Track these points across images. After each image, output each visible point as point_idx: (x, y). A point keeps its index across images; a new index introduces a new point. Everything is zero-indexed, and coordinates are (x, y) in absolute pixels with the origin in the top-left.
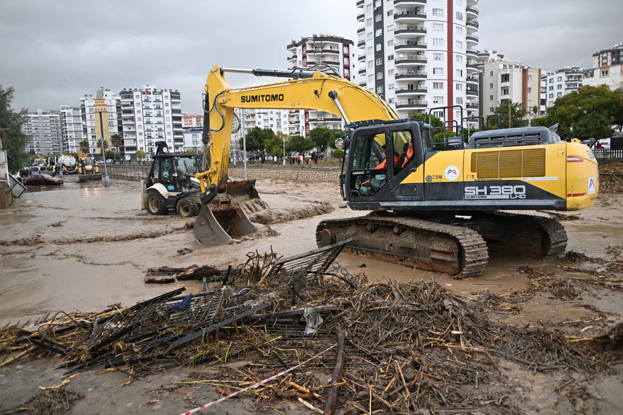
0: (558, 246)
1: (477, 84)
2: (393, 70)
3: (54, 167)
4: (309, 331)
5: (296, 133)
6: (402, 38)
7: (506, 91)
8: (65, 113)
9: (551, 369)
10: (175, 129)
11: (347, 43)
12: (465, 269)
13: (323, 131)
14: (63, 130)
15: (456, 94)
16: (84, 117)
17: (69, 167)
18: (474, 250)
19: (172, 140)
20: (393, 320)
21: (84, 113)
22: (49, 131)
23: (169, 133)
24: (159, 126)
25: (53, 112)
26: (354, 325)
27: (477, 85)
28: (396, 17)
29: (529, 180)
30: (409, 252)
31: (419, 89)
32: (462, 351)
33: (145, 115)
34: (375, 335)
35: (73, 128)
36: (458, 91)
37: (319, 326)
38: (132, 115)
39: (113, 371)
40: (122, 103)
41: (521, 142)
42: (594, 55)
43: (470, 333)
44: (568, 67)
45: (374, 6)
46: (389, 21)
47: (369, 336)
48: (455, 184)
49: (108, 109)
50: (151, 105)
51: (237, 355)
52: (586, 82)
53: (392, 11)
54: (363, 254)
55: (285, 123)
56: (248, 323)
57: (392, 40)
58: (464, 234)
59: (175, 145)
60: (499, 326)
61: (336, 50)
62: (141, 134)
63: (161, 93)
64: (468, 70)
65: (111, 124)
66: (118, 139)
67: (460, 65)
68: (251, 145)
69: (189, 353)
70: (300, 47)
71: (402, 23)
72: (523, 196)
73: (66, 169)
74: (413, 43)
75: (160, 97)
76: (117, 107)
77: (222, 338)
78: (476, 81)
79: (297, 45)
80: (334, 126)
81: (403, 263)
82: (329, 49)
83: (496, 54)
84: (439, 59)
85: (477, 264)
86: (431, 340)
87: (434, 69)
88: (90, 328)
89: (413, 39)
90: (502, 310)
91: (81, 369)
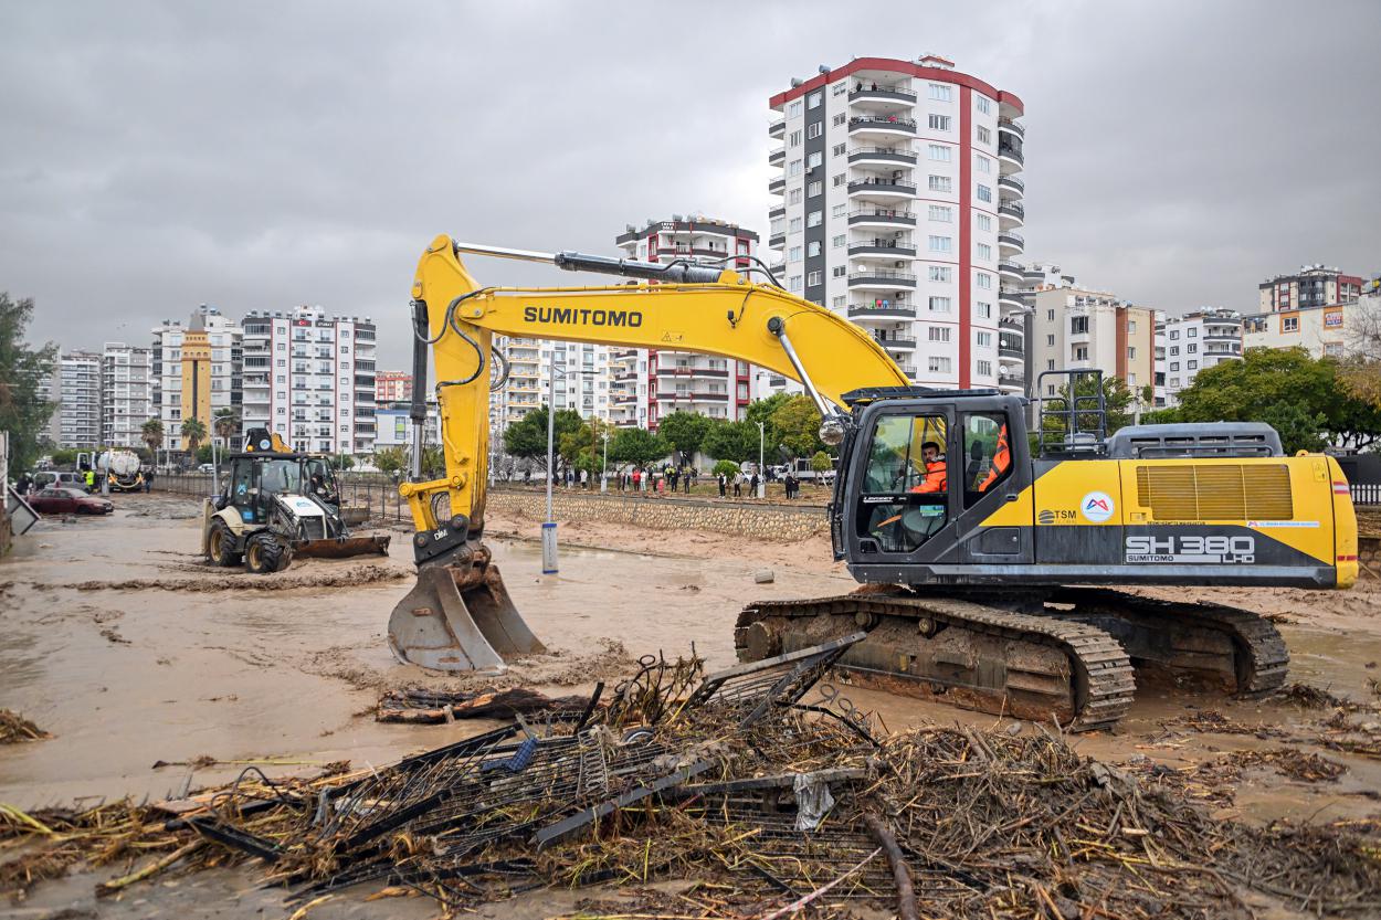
0: (1270, 672)
1: (1022, 334)
2: (843, 298)
3: (90, 475)
4: (805, 824)
5: (629, 422)
6: (864, 232)
7: (1081, 352)
8: (113, 358)
9: (1352, 908)
10: (359, 404)
11: (745, 238)
12: (1088, 712)
13: (691, 419)
14: (103, 395)
15: (978, 353)
16: (157, 370)
17: (124, 476)
18: (1106, 672)
19: (351, 428)
20: (995, 800)
21: (158, 361)
22: (74, 398)
23: (345, 412)
24: (325, 396)
25: (85, 355)
26: (905, 814)
27: (1021, 338)
28: (852, 188)
29: (1261, 526)
30: (956, 675)
31: (899, 339)
32: (1154, 870)
33: (294, 370)
34: (961, 833)
35: (127, 392)
36: (982, 349)
37: (825, 814)
38: (267, 369)
39: (396, 896)
40: (247, 343)
41: (1224, 450)
42: (1262, 287)
43: (1159, 833)
44: (1209, 309)
45: (807, 164)
46: (836, 196)
47: (948, 834)
48: (1105, 531)
49: (212, 353)
50: (309, 349)
51: (665, 869)
52: (1251, 340)
53: (843, 176)
54: (846, 677)
55: (602, 400)
56: (671, 802)
57: (844, 236)
58: (1083, 636)
59: (355, 438)
60: (1218, 822)
61: (721, 250)
62: (281, 411)
63: (333, 324)
64: (1002, 305)
65: (216, 389)
66: (229, 422)
67: (985, 293)
68: (530, 443)
69: (564, 861)
70: (645, 241)
71: (864, 201)
72: (1249, 559)
73: (115, 481)
74: (888, 243)
75: (330, 333)
76: (234, 351)
77: (625, 832)
78: (1018, 327)
79: (638, 237)
80: (711, 410)
81: (940, 698)
82: (707, 248)
83: (1058, 275)
84: (943, 279)
85: (1113, 702)
86: (1083, 846)
87: (931, 300)
88: (309, 807)
89: (889, 235)
90: (1193, 798)
91: (319, 889)
